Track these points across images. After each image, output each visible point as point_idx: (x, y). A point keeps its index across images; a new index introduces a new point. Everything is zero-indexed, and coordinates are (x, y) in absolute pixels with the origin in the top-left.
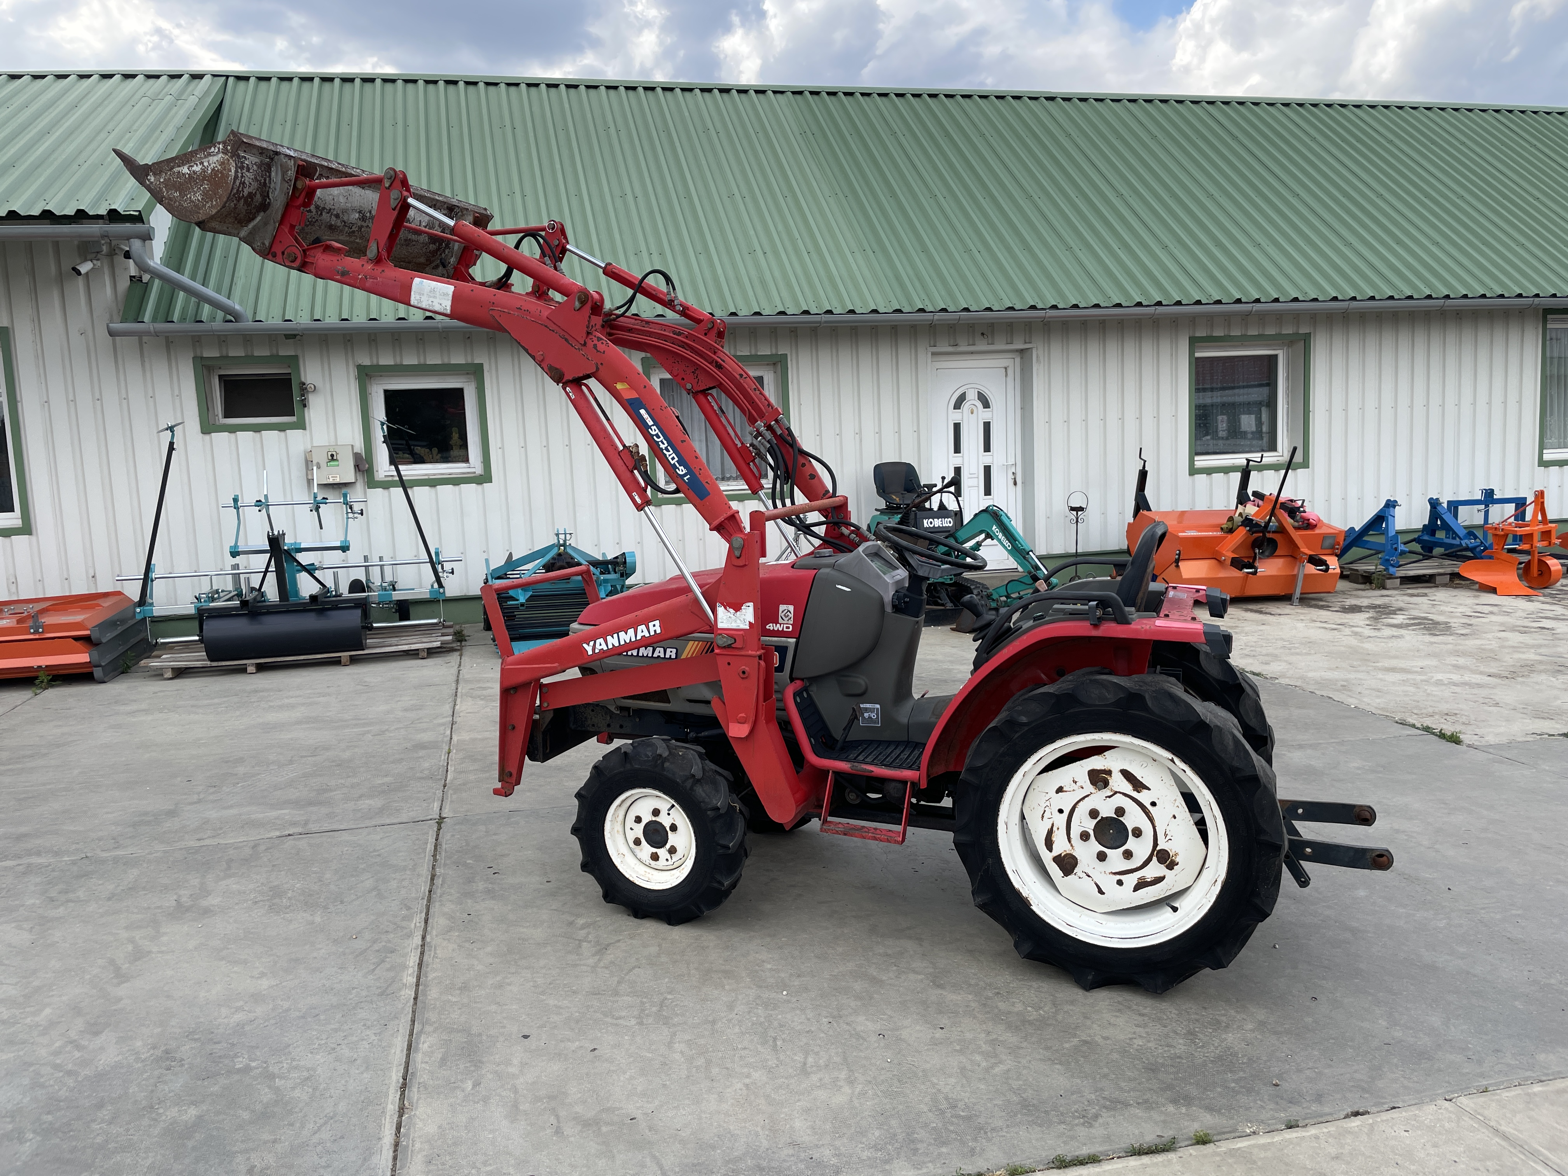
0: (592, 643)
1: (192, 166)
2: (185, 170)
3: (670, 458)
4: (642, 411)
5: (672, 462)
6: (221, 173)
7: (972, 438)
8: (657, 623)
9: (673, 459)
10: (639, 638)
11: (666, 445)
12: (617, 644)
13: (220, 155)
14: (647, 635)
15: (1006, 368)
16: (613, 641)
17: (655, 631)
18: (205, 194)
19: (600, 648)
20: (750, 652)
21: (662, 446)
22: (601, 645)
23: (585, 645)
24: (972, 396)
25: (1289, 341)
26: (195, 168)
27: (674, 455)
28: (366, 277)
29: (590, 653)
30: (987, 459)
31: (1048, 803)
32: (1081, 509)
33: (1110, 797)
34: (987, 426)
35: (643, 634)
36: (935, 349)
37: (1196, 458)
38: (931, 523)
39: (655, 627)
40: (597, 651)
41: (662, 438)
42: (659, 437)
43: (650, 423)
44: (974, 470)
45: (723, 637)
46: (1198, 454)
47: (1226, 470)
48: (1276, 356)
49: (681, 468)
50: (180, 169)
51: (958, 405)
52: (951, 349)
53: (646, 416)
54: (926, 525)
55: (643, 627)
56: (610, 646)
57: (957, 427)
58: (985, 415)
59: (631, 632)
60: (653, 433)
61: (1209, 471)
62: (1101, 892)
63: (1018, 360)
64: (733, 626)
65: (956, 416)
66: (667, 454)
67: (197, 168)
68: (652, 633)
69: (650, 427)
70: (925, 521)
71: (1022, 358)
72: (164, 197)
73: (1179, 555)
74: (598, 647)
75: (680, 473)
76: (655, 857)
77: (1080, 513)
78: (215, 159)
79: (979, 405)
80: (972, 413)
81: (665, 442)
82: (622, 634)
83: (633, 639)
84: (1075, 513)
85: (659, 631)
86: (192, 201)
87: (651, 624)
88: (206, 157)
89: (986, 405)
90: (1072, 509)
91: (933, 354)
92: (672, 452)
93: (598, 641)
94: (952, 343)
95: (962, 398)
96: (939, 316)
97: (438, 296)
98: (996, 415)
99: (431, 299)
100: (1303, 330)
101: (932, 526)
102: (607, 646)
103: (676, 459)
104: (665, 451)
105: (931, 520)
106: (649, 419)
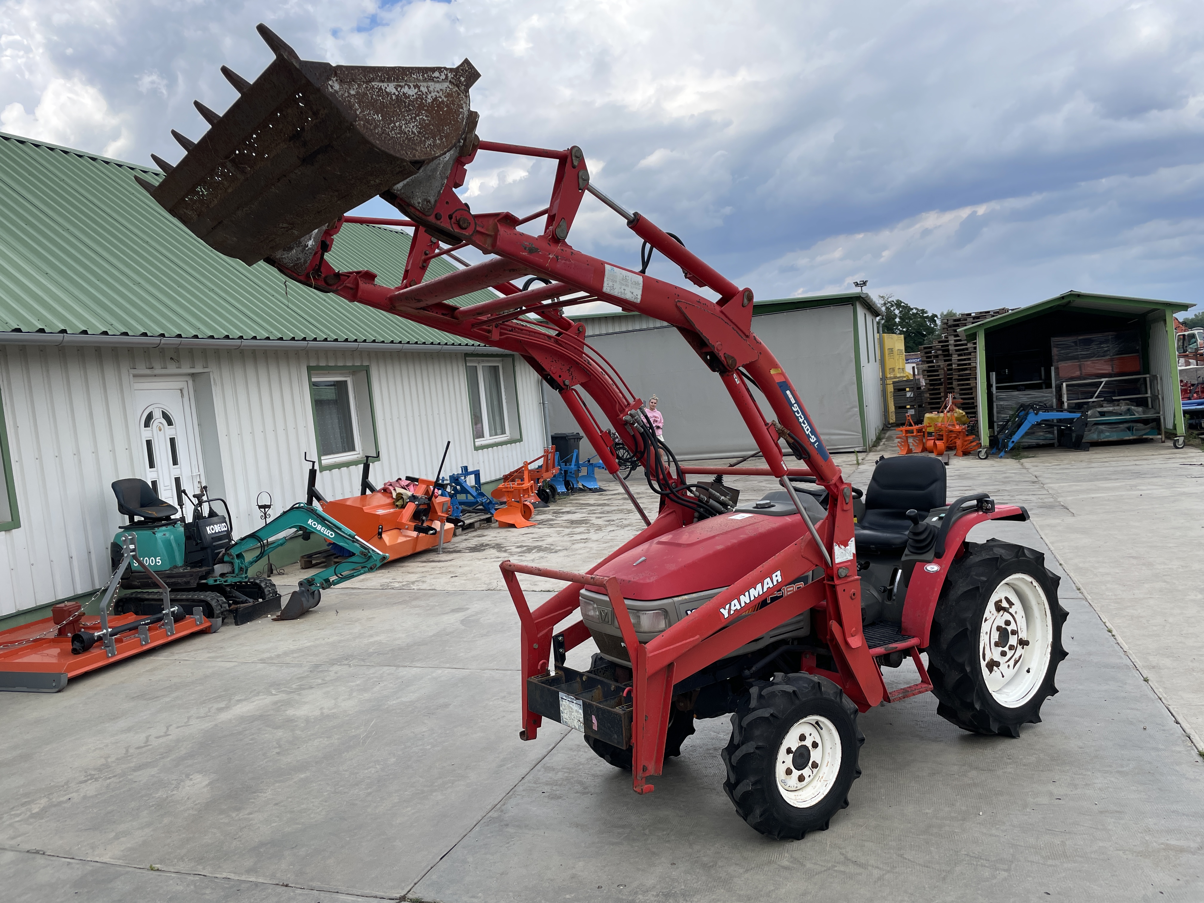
0: (727, 606)
1: (401, 87)
2: (391, 88)
3: (805, 430)
4: (788, 392)
5: (807, 433)
6: (447, 106)
7: (162, 453)
8: (778, 573)
9: (808, 430)
10: (765, 590)
11: (803, 419)
12: (748, 601)
13: (446, 84)
14: (771, 586)
15: (181, 390)
16: (745, 599)
17: (777, 580)
18: (423, 127)
19: (735, 608)
21: (801, 420)
22: (735, 605)
23: (722, 610)
24: (157, 415)
25: (354, 371)
26: (406, 90)
27: (808, 427)
28: (557, 257)
29: (726, 616)
30: (175, 471)
31: (984, 631)
32: (269, 507)
33: (1002, 616)
34: (172, 441)
35: (768, 586)
36: (135, 372)
37: (322, 458)
38: (213, 529)
39: (777, 577)
40: (732, 612)
41: (800, 413)
42: (798, 413)
43: (793, 401)
44: (167, 483)
47: (347, 464)
48: (346, 381)
49: (813, 437)
50: (383, 85)
51: (147, 424)
52: (148, 372)
53: (790, 396)
54: (209, 532)
55: (770, 579)
56: (743, 605)
57: (149, 443)
58: (170, 432)
59: (759, 586)
60: (795, 410)
61: (330, 468)
63: (190, 382)
65: (146, 434)
66: (804, 426)
67: (412, 92)
68: (775, 583)
69: (793, 405)
70: (208, 528)
71: (194, 381)
72: (357, 116)
73: (378, 528)
74: (733, 608)
75: (812, 441)
77: (267, 510)
78: (438, 86)
79: (164, 422)
80: (160, 430)
81: (802, 417)
84: (263, 510)
85: (780, 580)
86: (402, 132)
87: (774, 576)
88: (425, 80)
89: (170, 423)
90: (260, 507)
91: (135, 376)
92: (807, 424)
93: (733, 603)
94: (148, 367)
95: (150, 417)
96: (157, 340)
97: (630, 284)
98: (178, 431)
99: (623, 287)
100: (366, 363)
101: (213, 532)
102: (740, 605)
103: (810, 430)
104: (802, 424)
105: (212, 526)
106: (793, 398)
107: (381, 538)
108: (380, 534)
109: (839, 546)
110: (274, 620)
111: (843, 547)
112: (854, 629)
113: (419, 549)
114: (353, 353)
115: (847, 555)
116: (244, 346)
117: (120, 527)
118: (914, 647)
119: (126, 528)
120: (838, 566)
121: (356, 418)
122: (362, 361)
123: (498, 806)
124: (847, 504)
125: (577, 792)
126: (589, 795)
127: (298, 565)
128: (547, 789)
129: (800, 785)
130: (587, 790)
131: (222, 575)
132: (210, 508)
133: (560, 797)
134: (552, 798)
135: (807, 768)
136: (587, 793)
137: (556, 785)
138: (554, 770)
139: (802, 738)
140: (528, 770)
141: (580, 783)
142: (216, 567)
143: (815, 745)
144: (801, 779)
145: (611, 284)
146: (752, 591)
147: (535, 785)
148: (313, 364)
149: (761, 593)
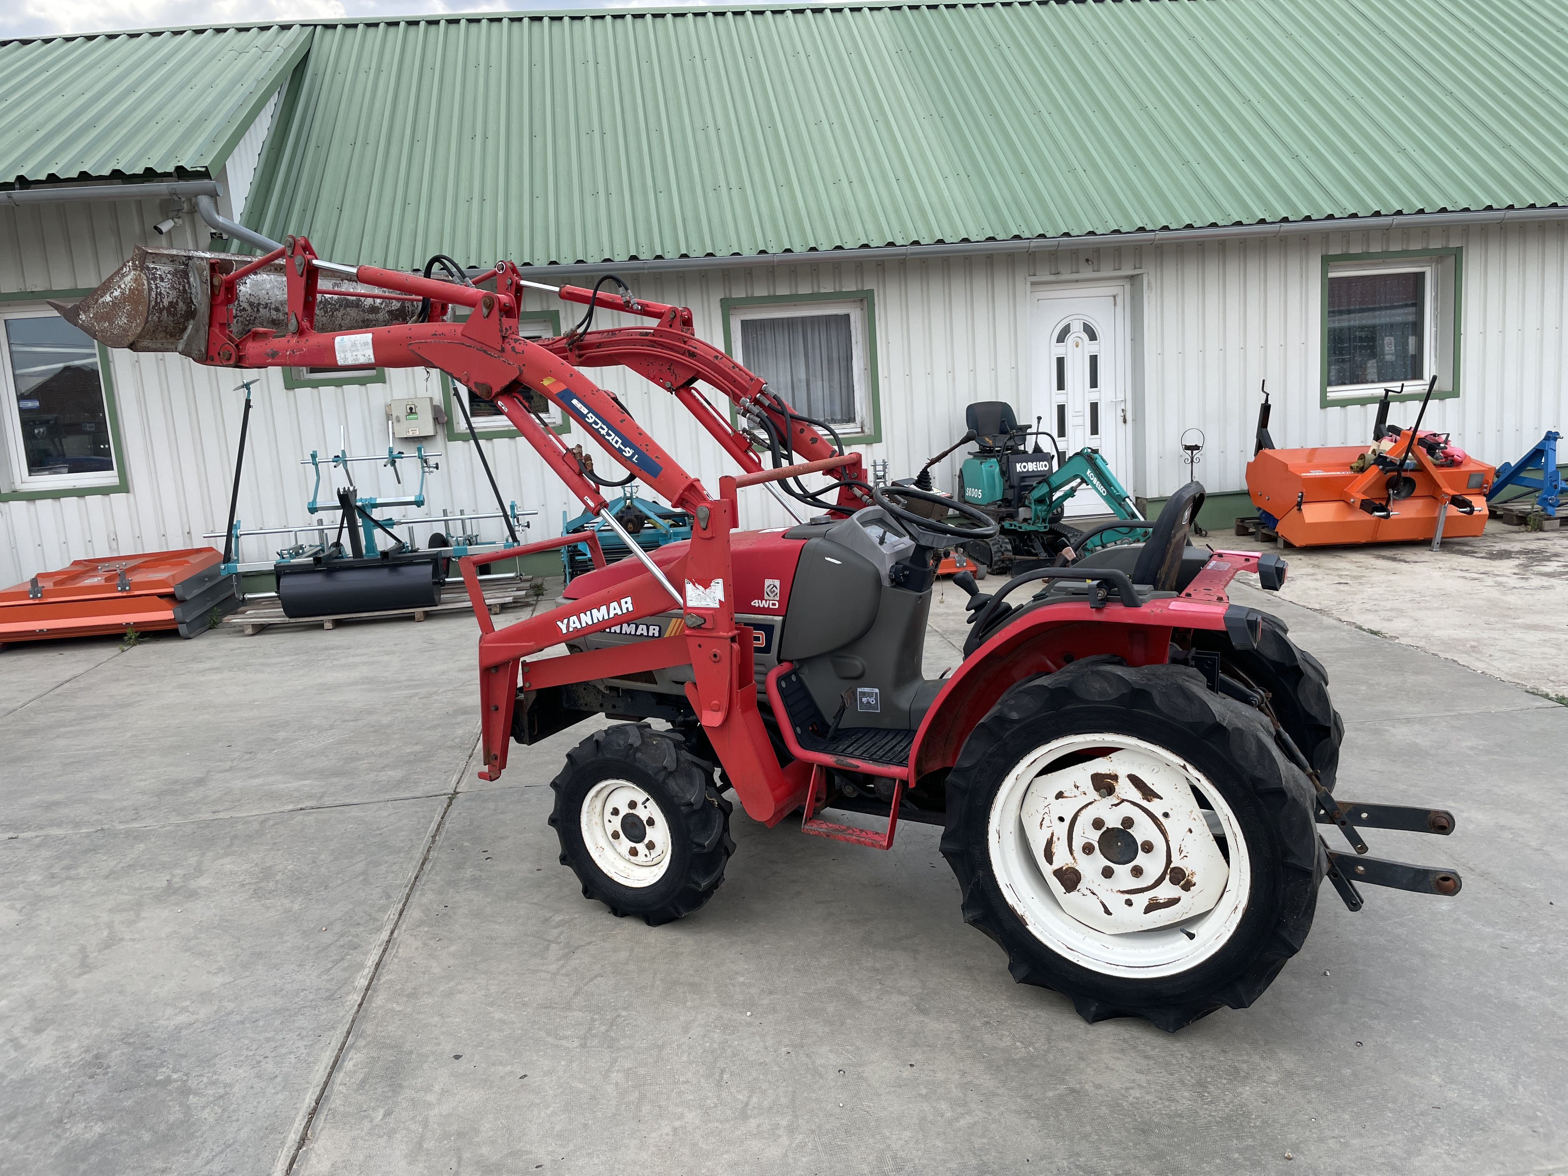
0: (565, 621)
7: (1078, 373)
8: (629, 599)
10: (611, 616)
12: (590, 623)
14: (620, 613)
15: (1114, 297)
16: (586, 619)
17: (627, 608)
19: (574, 626)
20: (721, 633)
22: (574, 623)
23: (559, 623)
24: (1077, 328)
25: (1438, 257)
29: (564, 631)
30: (1093, 395)
32: (1197, 448)
33: (1116, 805)
34: (1094, 360)
35: (615, 612)
36: (1034, 279)
37: (1329, 389)
38: (1025, 467)
39: (627, 604)
40: (571, 629)
44: (1079, 408)
45: (692, 617)
46: (1330, 384)
48: (1423, 273)
51: (1061, 339)
52: (1052, 278)
54: (1018, 469)
55: (615, 604)
56: (584, 625)
57: (1061, 362)
58: (1091, 348)
59: (603, 609)
62: (1107, 912)
63: (1128, 287)
64: (703, 604)
65: (1060, 350)
68: (625, 611)
70: (1018, 465)
71: (1132, 285)
73: (1302, 497)
74: (572, 625)
76: (634, 852)
77: (1195, 452)
79: (1085, 337)
80: (1077, 346)
82: (595, 611)
83: (606, 617)
84: (1189, 452)
85: (631, 609)
87: (623, 601)
89: (1093, 336)
90: (1187, 448)
91: (1033, 284)
93: (572, 619)
94: (1053, 272)
95: (1066, 331)
98: (1103, 348)
100: (1453, 244)
101: (1025, 470)
102: (579, 624)
105: (1024, 464)
107: (1300, 510)
108: (1299, 504)
109: (694, 585)
111: (700, 587)
112: (715, 702)
114: (1426, 230)
115: (708, 599)
117: (969, 453)
118: (895, 780)
120: (693, 611)
121: (1433, 329)
131: (1025, 520)
132: (1036, 442)
142: (1021, 509)
148: (1334, 251)
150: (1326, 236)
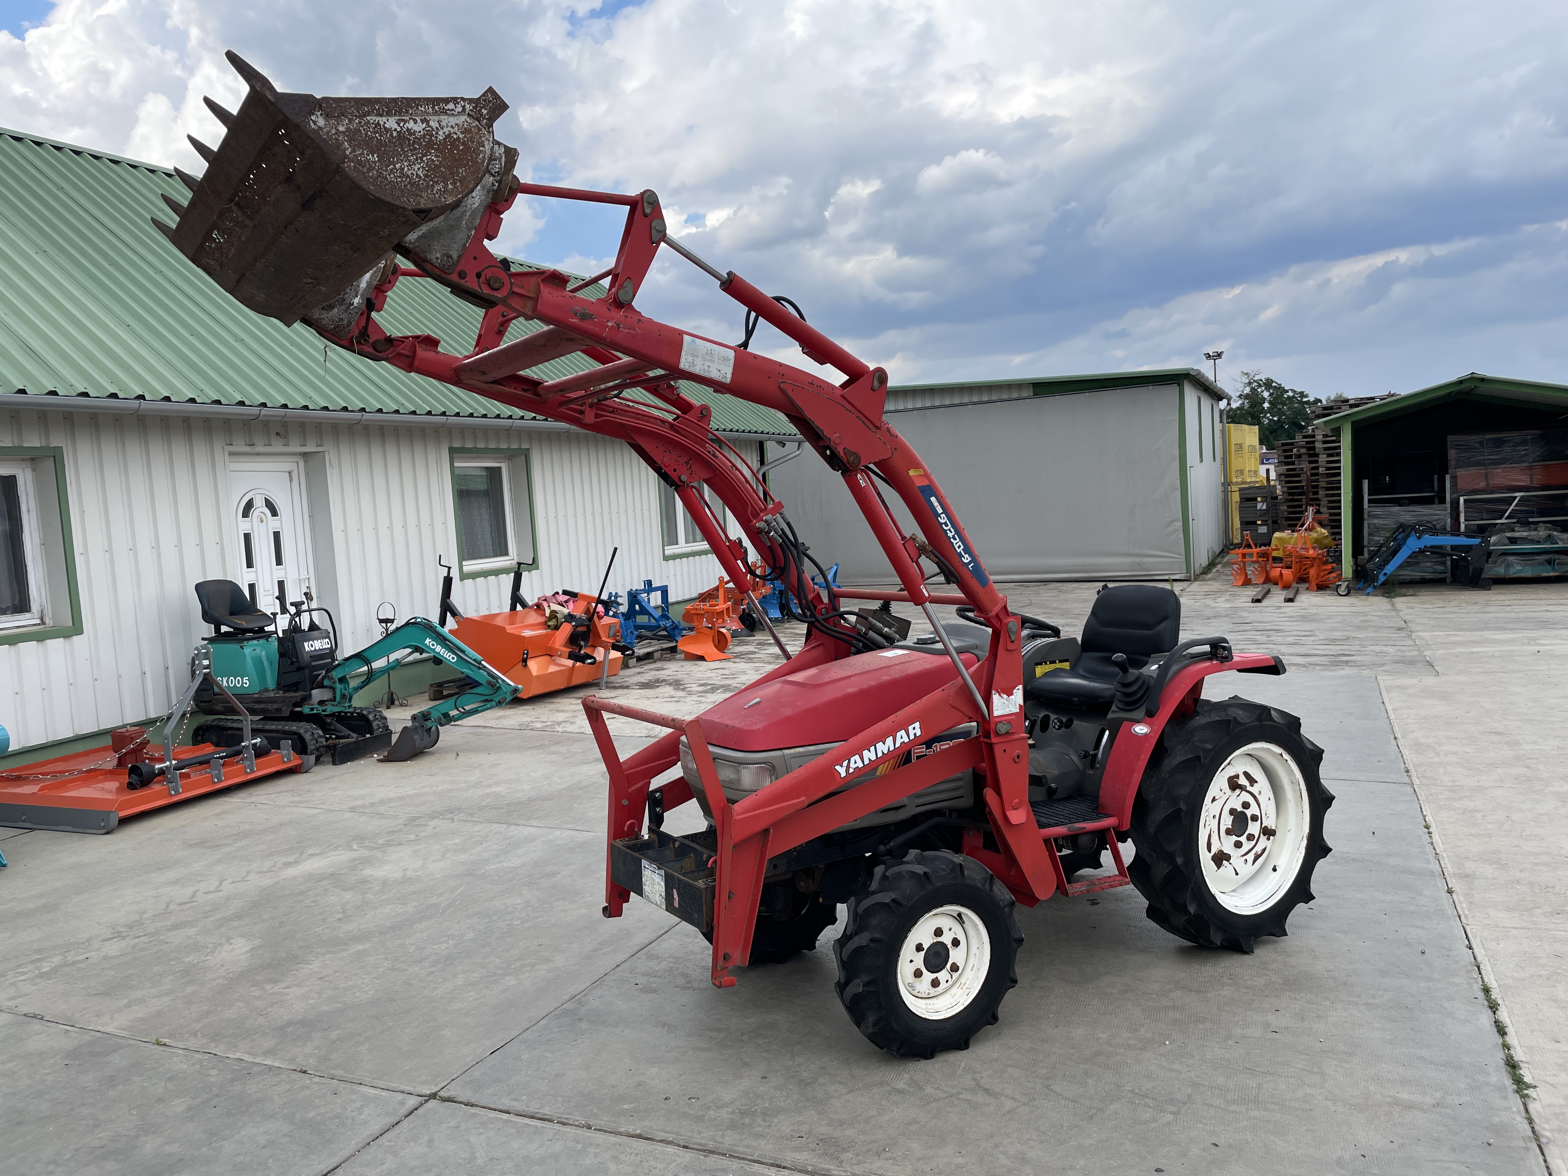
0: (845, 763)
1: (405, 121)
2: (391, 123)
3: (956, 547)
4: (933, 499)
5: (959, 551)
6: (463, 144)
7: (263, 550)
8: (917, 725)
9: (959, 547)
10: (898, 745)
11: (954, 533)
12: (874, 758)
13: (464, 118)
14: (907, 740)
15: (290, 473)
16: (869, 755)
17: (915, 734)
18: (432, 169)
19: (856, 766)
20: (1021, 735)
21: (950, 535)
22: (856, 762)
23: (838, 768)
24: (259, 503)
25: (510, 455)
26: (411, 125)
27: (960, 543)
28: (618, 325)
29: (843, 774)
30: (279, 573)
31: (1207, 814)
32: (390, 621)
33: (1238, 796)
34: (277, 535)
35: (902, 741)
36: (232, 449)
37: (464, 563)
38: (312, 646)
39: (915, 729)
40: (851, 771)
41: (950, 526)
42: (947, 526)
43: (940, 511)
44: (268, 586)
45: (1004, 724)
46: (464, 560)
47: (496, 572)
48: (500, 468)
49: (966, 556)
50: (382, 120)
51: (246, 514)
52: (248, 449)
53: (936, 504)
54: (307, 649)
55: (905, 732)
56: (867, 762)
57: (247, 537)
58: (274, 524)
59: (890, 740)
60: (942, 521)
61: (474, 576)
62: (1237, 874)
63: (302, 464)
64: (1007, 711)
65: (245, 526)
66: (954, 542)
67: (418, 127)
68: (912, 737)
69: (939, 515)
70: (306, 644)
71: (305, 462)
72: (346, 156)
74: (853, 765)
75: (966, 561)
77: (389, 625)
78: (453, 121)
79: (267, 512)
80: (262, 522)
81: (952, 530)
84: (384, 625)
85: (919, 734)
86: (403, 175)
87: (911, 728)
88: (435, 113)
89: (274, 513)
90: (381, 622)
91: (231, 454)
92: (958, 540)
93: (852, 760)
94: (247, 443)
95: (249, 505)
96: (255, 411)
97: (716, 360)
98: (285, 523)
99: (707, 363)
100: (525, 446)
101: (313, 649)
102: (863, 762)
103: (962, 547)
104: (952, 540)
105: (311, 642)
106: (939, 507)
107: (526, 665)
108: (525, 661)
109: (1000, 695)
110: (380, 761)
111: (1005, 696)
112: (1017, 800)
113: (576, 681)
114: (508, 432)
115: (1011, 706)
116: (365, 420)
117: (203, 639)
118: (1110, 829)
119: (211, 640)
120: (996, 720)
121: (512, 514)
122: (520, 443)
123: (579, 997)
124: (1012, 642)
125: (677, 987)
126: (691, 990)
127: (426, 696)
128: (641, 980)
129: (933, 991)
130: (690, 985)
131: (321, 703)
132: (311, 619)
133: (654, 991)
134: (646, 992)
135: (944, 972)
136: (689, 988)
137: (655, 976)
138: (658, 958)
139: (938, 932)
140: (627, 956)
141: (684, 975)
142: (314, 692)
143: (956, 943)
144: (935, 983)
145: (690, 359)
146: (880, 745)
147: (629, 975)
148: (457, 444)
149: (892, 748)
150: (463, 430)
